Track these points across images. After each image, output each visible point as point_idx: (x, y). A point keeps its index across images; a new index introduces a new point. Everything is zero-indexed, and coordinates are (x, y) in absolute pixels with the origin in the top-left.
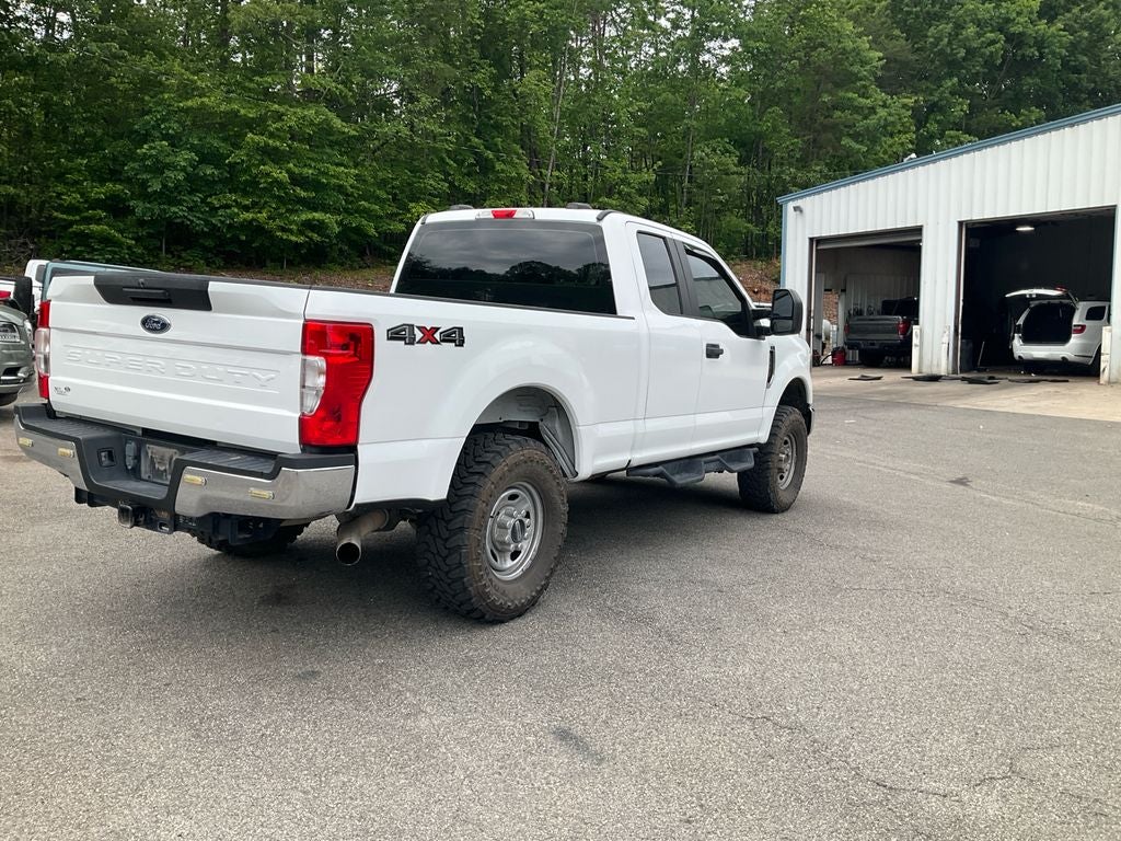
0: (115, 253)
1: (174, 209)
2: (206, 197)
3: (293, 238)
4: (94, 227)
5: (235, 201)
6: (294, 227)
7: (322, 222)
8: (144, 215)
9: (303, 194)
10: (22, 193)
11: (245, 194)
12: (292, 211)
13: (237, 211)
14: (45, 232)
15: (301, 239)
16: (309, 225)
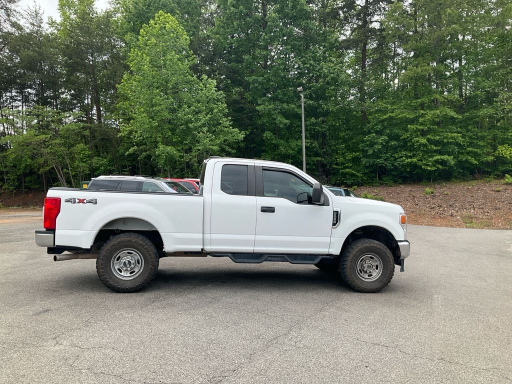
0: (355, 180)
1: (378, 160)
2: (392, 154)
3: (429, 168)
4: (347, 170)
5: (405, 154)
6: (430, 163)
7: (443, 160)
8: (366, 163)
9: (435, 148)
10: (323, 159)
11: (411, 151)
12: (430, 157)
13: (405, 159)
14: (332, 173)
15: (434, 168)
16: (437, 162)
